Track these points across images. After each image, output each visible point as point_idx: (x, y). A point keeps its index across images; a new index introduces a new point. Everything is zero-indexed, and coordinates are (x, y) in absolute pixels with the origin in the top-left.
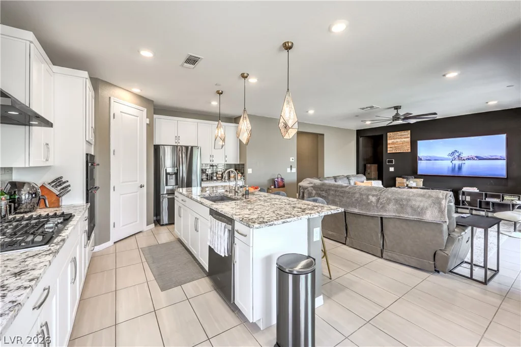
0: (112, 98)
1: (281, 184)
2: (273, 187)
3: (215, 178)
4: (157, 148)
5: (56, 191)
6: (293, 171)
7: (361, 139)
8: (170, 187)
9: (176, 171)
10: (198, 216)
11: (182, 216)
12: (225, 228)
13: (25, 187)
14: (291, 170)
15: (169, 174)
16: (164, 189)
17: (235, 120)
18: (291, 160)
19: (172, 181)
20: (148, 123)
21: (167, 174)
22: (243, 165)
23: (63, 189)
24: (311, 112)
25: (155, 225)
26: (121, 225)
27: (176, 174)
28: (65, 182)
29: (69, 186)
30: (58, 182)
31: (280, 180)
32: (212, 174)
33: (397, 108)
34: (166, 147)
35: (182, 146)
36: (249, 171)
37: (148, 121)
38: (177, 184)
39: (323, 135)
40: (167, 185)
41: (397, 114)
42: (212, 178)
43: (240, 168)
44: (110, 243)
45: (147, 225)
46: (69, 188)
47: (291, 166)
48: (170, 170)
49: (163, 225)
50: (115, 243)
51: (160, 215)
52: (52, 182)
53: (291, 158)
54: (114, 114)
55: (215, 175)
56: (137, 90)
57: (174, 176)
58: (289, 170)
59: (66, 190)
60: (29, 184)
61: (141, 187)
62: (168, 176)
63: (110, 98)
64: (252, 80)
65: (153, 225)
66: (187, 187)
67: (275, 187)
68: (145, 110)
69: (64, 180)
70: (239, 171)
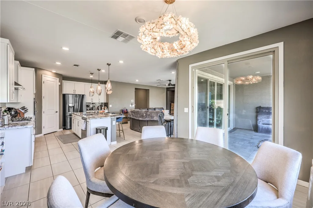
0: (43, 75)
1: (126, 112)
2: (122, 113)
3: (94, 109)
4: (64, 96)
5: (23, 111)
6: (133, 106)
7: (168, 92)
8: (70, 113)
9: (73, 106)
10: (79, 121)
11: (74, 123)
12: (84, 121)
13: (13, 109)
14: (132, 105)
15: (70, 107)
16: (68, 114)
17: (105, 83)
18: (132, 101)
19: (71, 110)
20: (60, 84)
21: (69, 107)
22: (108, 103)
23: (25, 111)
24: (137, 81)
25: (63, 129)
26: (47, 128)
27: (74, 107)
28: (26, 108)
29: (28, 110)
30: (23, 108)
31: (125, 110)
32: (93, 107)
33: (170, 81)
34: (69, 95)
35: (76, 95)
36: (110, 106)
37: (59, 84)
38: (74, 111)
39: (149, 90)
40: (69, 112)
41: (170, 83)
42: (93, 109)
43: (106, 105)
44: (42, 135)
45: (59, 129)
46: (28, 111)
47: (132, 104)
48: (70, 105)
49: (67, 129)
50: (44, 135)
51: (65, 126)
52: (22, 108)
53: (132, 100)
54: (44, 82)
55: (94, 108)
56: (54, 71)
57: (73, 108)
58: (131, 106)
59: (26, 111)
60: (14, 108)
61: (56, 112)
62: (70, 108)
63: (42, 75)
64: (103, 71)
65: (62, 129)
66: (80, 111)
67: (123, 113)
68: (58, 79)
69: (26, 107)
70: (106, 106)
